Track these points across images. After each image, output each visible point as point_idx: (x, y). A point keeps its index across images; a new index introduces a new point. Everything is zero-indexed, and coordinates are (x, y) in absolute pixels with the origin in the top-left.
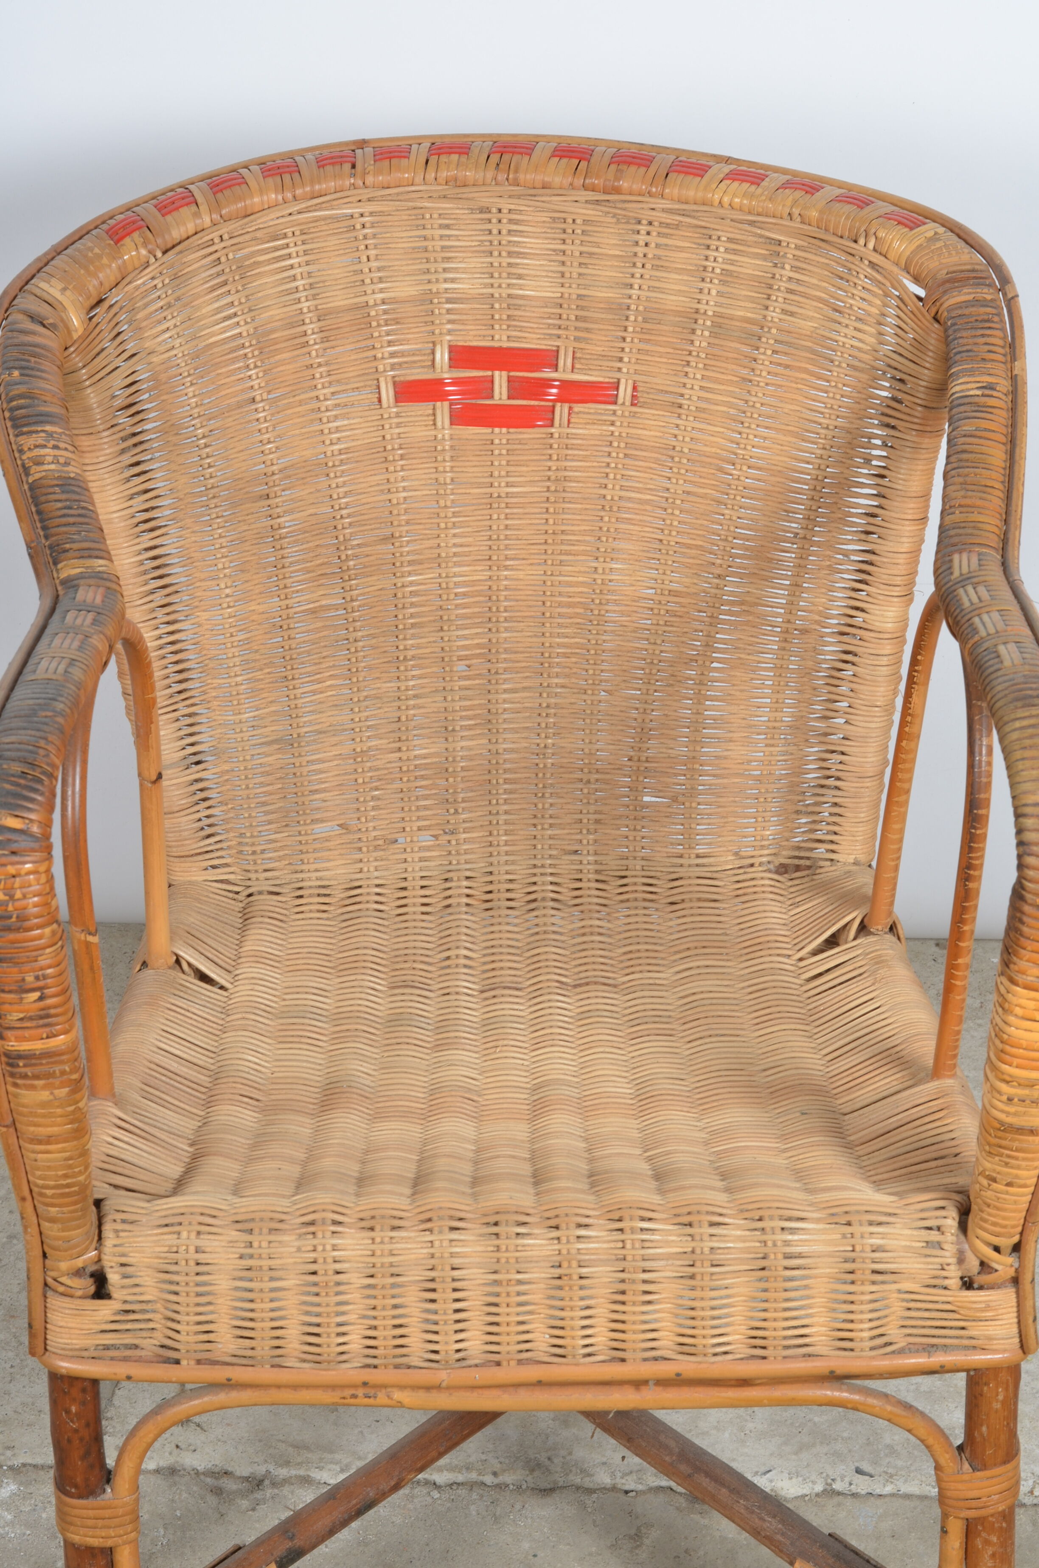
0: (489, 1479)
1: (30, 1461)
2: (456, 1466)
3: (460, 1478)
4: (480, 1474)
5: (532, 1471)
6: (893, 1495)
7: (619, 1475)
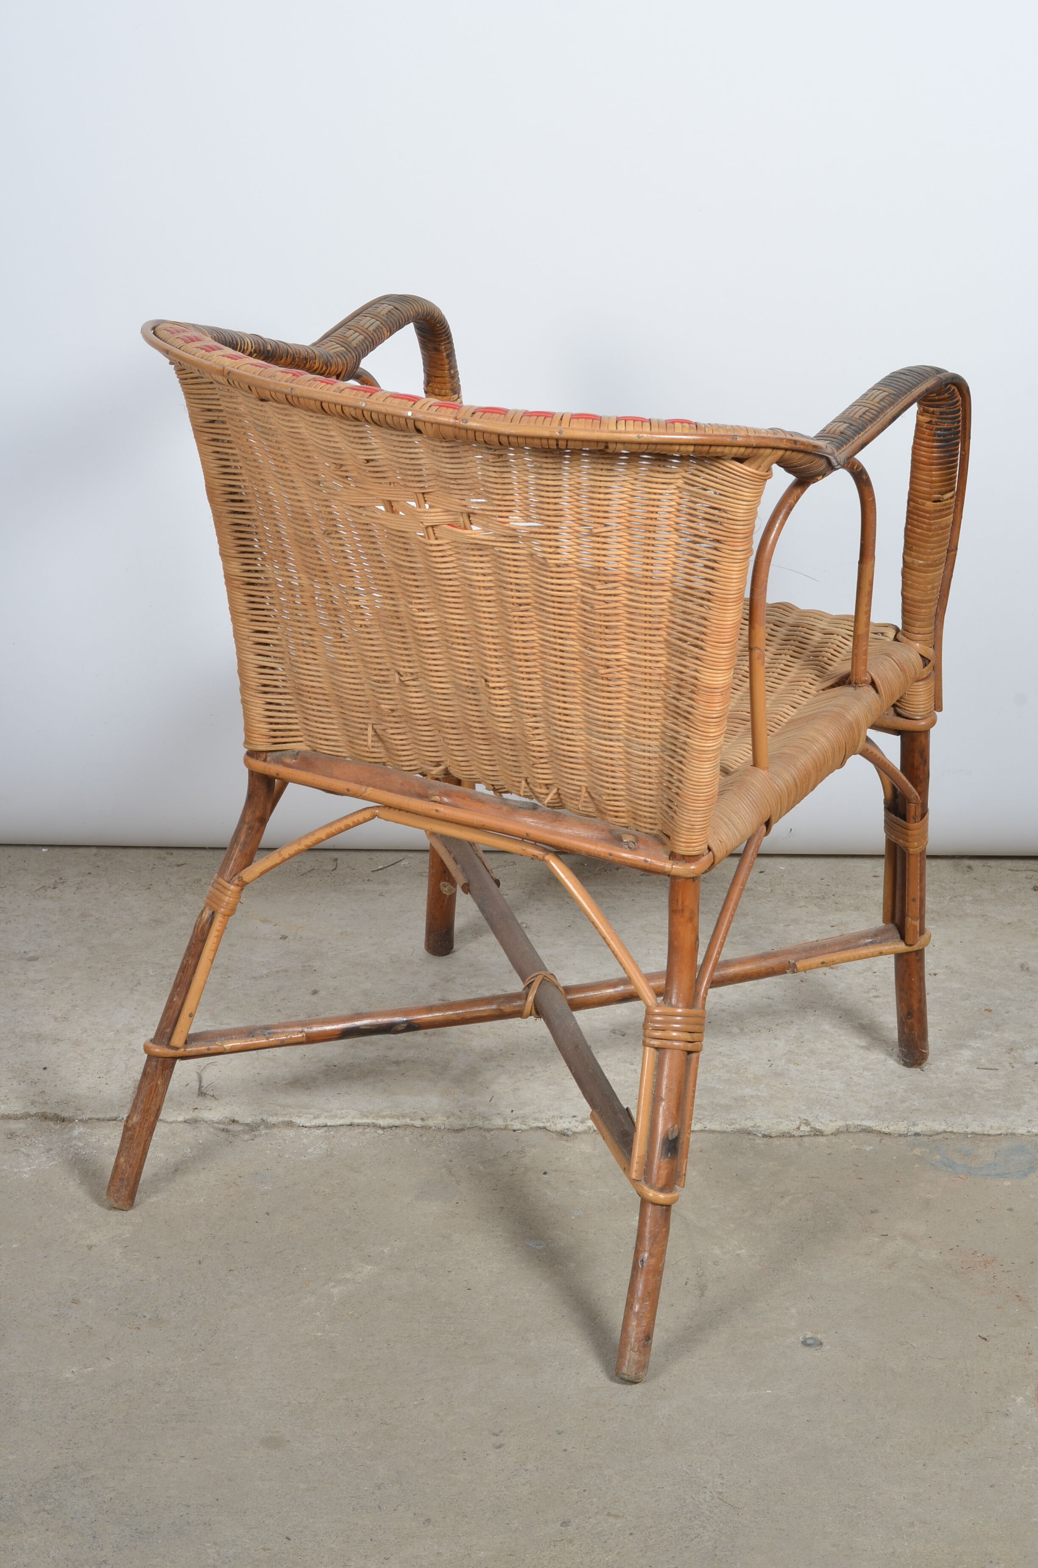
0: (418, 1123)
1: (94, 1116)
2: (395, 1115)
3: (397, 1122)
4: (411, 1120)
5: (448, 1117)
6: (702, 1131)
7: (509, 1119)
